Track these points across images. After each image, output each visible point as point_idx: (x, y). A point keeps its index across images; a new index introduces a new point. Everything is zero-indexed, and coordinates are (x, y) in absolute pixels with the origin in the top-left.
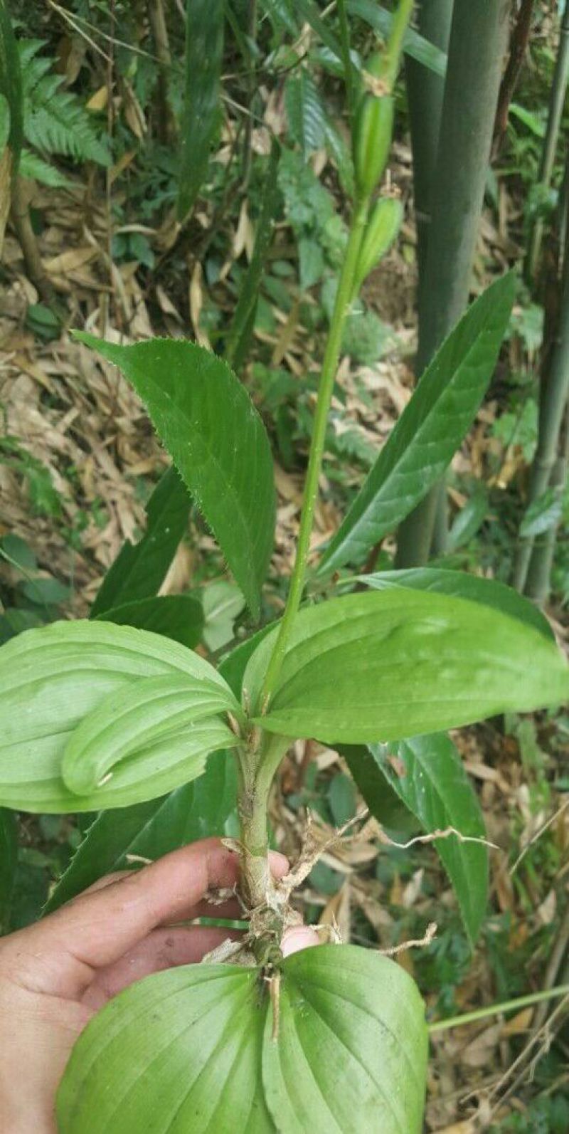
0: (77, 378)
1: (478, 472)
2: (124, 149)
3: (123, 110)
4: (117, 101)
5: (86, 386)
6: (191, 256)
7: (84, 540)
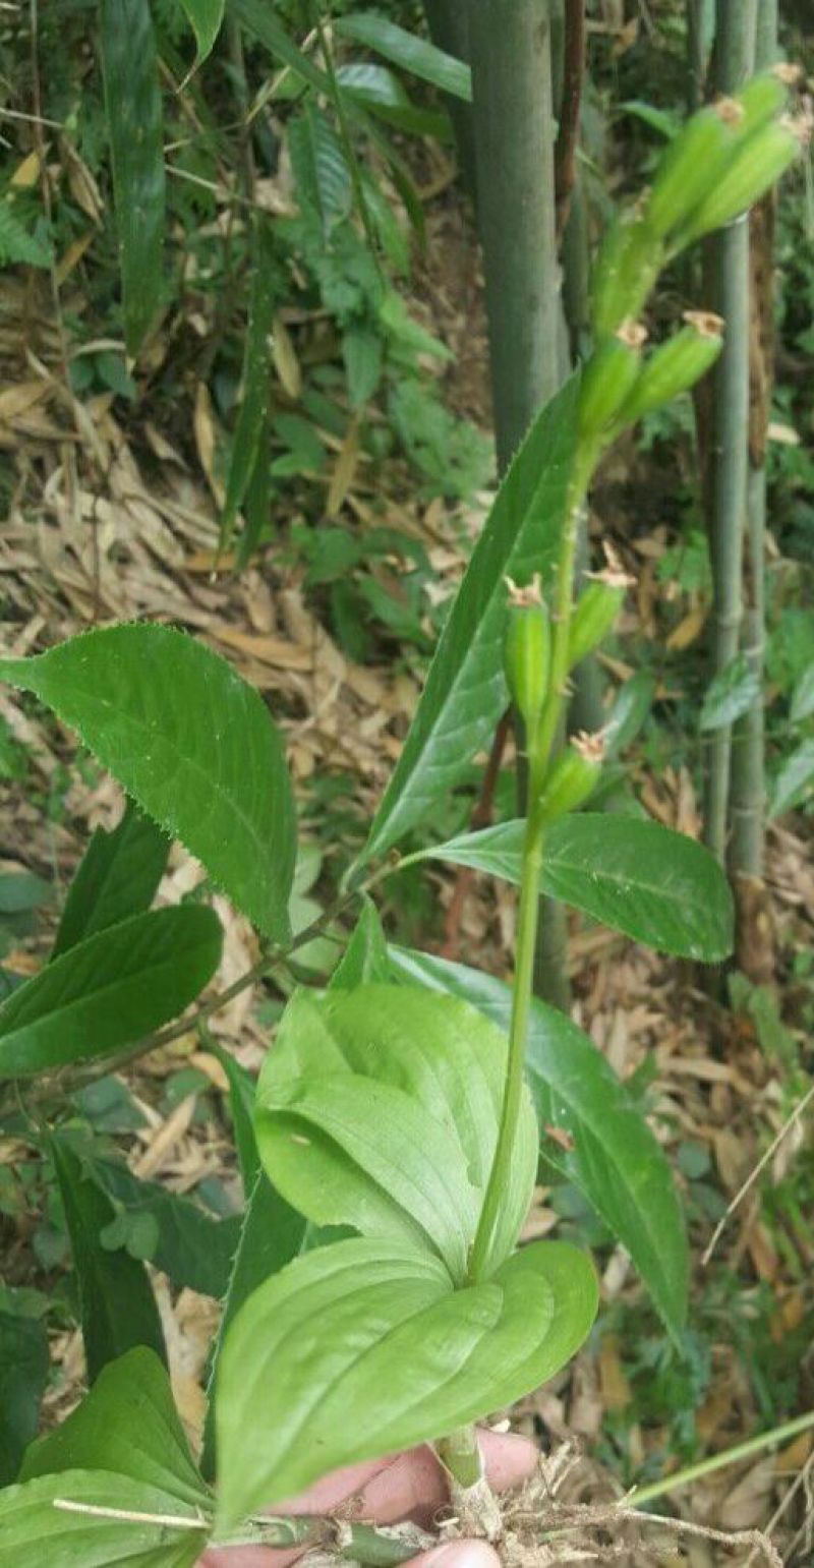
0: (38, 571)
1: (650, 630)
2: (72, 236)
3: (65, 182)
4: (55, 170)
5: (52, 581)
6: (190, 375)
7: (69, 805)
